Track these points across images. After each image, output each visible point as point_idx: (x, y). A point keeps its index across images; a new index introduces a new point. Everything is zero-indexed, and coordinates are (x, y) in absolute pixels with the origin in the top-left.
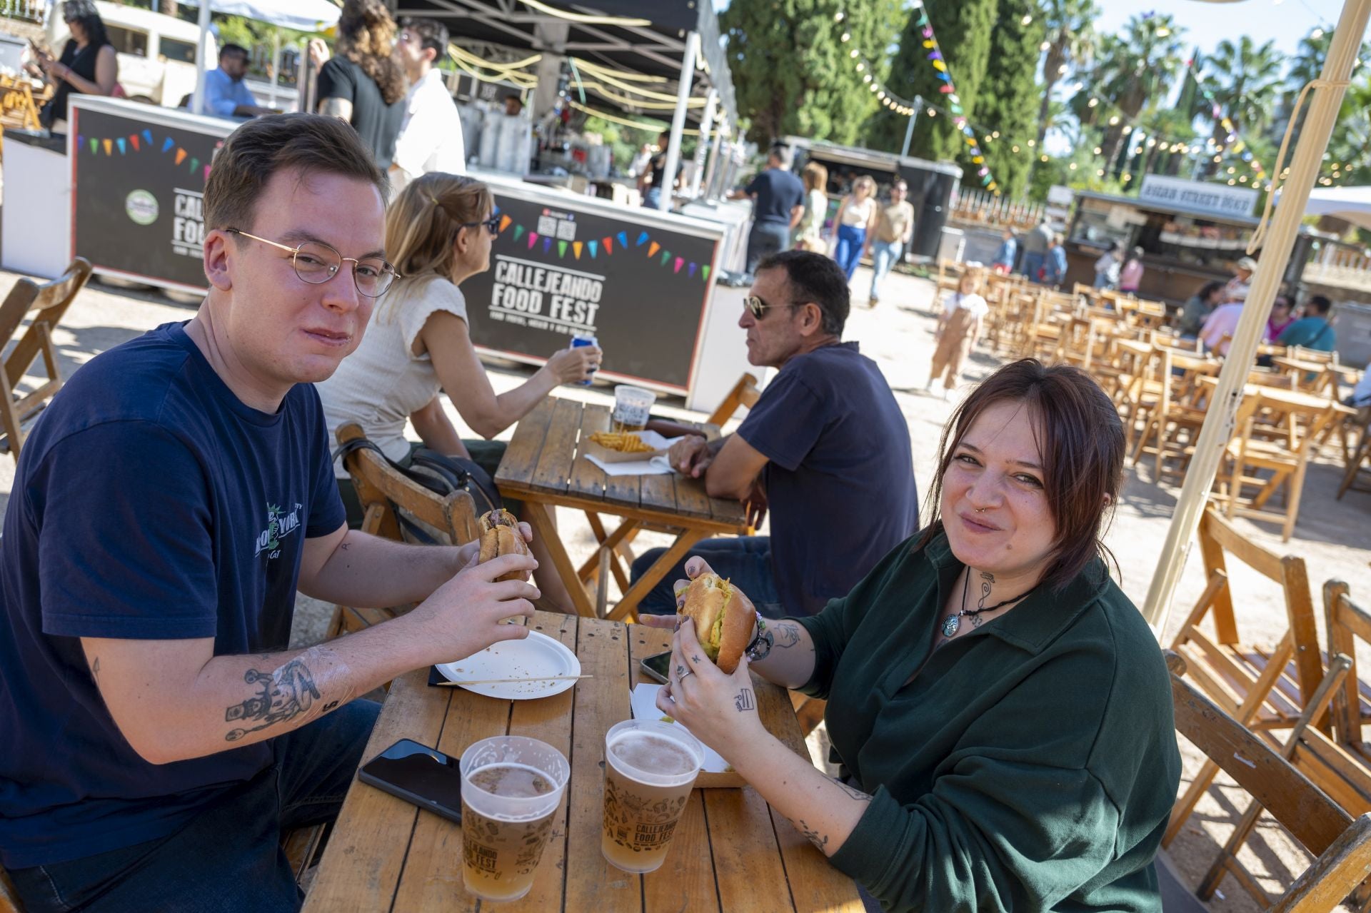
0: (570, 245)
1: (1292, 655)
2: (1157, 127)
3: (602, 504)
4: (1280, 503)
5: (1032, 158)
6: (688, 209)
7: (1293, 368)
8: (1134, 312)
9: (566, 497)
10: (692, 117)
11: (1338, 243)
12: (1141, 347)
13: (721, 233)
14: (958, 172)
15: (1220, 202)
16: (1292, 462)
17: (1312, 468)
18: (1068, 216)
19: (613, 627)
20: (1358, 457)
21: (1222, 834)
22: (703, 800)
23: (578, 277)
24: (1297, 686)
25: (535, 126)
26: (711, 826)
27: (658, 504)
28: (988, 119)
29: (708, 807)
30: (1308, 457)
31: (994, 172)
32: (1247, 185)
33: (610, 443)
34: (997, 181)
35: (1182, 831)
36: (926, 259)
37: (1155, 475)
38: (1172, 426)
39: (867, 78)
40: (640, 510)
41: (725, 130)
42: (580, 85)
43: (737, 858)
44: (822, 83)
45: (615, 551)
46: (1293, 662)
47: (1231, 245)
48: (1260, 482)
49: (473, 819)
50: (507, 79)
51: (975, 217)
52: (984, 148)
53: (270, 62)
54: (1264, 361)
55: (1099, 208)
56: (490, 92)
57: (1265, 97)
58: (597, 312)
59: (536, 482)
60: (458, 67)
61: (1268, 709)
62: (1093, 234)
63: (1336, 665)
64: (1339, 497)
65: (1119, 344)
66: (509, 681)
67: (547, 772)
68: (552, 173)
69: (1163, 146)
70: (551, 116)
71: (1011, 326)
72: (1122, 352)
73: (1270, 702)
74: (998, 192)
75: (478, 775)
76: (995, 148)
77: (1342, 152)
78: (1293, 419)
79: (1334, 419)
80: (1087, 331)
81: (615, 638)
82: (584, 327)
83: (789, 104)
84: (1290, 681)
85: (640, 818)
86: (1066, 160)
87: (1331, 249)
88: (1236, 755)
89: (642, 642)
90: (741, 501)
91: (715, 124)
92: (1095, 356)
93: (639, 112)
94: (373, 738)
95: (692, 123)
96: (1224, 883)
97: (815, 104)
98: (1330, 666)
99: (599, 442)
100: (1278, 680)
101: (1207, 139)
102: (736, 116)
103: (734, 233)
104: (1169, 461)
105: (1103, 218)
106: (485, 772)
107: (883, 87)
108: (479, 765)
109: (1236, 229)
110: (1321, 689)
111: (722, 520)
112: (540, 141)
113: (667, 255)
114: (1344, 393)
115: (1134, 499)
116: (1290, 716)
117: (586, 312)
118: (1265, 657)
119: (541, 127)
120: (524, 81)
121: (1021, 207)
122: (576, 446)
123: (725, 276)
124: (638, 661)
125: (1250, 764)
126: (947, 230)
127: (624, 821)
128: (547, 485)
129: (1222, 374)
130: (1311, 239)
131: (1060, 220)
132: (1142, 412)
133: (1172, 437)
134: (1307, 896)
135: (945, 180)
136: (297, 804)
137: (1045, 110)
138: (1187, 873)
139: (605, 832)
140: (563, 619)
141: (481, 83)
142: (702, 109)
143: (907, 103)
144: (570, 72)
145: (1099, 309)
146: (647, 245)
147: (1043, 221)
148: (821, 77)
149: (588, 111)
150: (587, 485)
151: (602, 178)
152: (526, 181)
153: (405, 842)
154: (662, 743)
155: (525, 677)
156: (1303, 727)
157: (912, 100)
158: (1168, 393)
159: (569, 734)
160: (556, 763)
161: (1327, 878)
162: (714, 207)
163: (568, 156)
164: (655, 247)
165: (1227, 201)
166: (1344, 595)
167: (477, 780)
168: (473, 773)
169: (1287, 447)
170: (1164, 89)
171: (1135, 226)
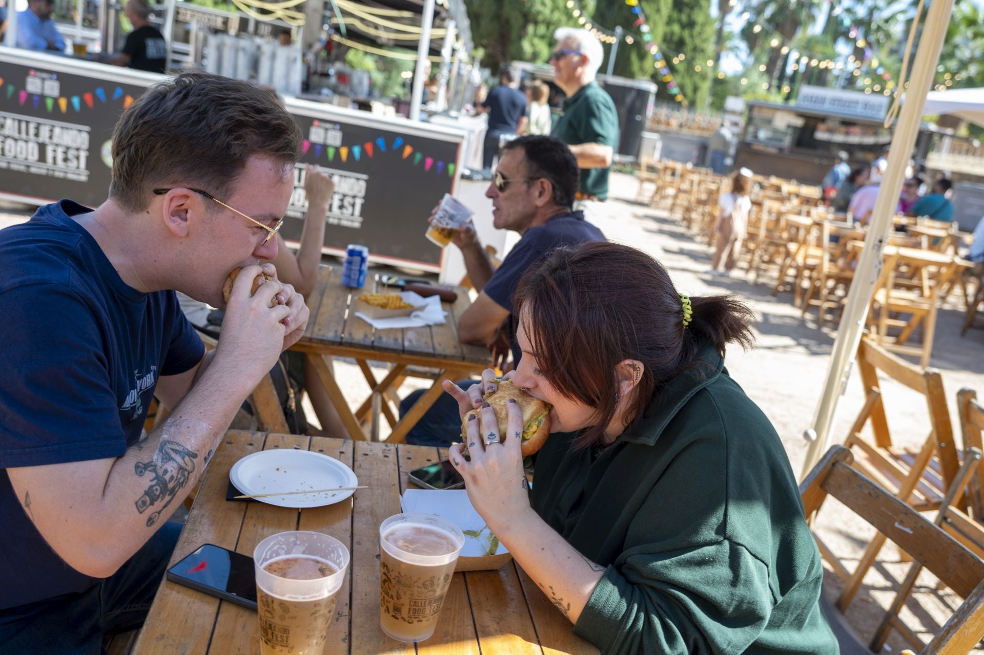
0: (337, 150)
1: (935, 452)
2: (808, 48)
3: (372, 352)
4: (918, 339)
5: (710, 75)
6: (435, 119)
7: (922, 234)
8: (797, 195)
9: (341, 348)
10: (435, 46)
11: (953, 137)
12: (804, 221)
13: (462, 137)
14: (653, 88)
15: (860, 106)
16: (926, 306)
17: (941, 313)
18: (742, 121)
19: (384, 447)
20: (976, 302)
21: (886, 600)
22: (466, 582)
23: (345, 177)
24: (940, 478)
25: (304, 55)
26: (473, 601)
27: (419, 350)
28: (674, 45)
29: (470, 587)
30: (938, 304)
31: (682, 88)
32: (881, 92)
33: (376, 302)
34: (685, 95)
35: (855, 599)
36: (629, 159)
37: (820, 323)
38: (831, 283)
39: (576, 13)
40: (404, 356)
41: (463, 55)
42: (341, 21)
43: (495, 626)
44: (540, 18)
45: (385, 395)
46: (936, 459)
47: (869, 140)
48: (901, 323)
49: (267, 601)
50: (279, 19)
51: (668, 124)
52: (672, 68)
53: (75, 8)
54: (900, 228)
55: (766, 114)
56: (265, 30)
57: (892, 23)
58: (363, 206)
59: (315, 336)
60: (238, 9)
61: (918, 496)
62: (763, 134)
63: (970, 457)
64: (963, 333)
65: (787, 221)
66: (297, 493)
67: (330, 560)
68: (320, 93)
69: (814, 63)
70: (318, 46)
71: (700, 209)
72: (790, 226)
73: (919, 490)
74: (685, 103)
75: (270, 565)
76: (681, 68)
77: (953, 64)
78: (925, 273)
79: (956, 272)
80: (761, 211)
81: (386, 456)
82: (352, 218)
83: (514, 35)
84: (934, 472)
85: (412, 594)
86: (738, 78)
87: (947, 142)
88: (897, 525)
89: (409, 458)
90: (488, 346)
91: (454, 51)
92: (769, 230)
93: (391, 43)
94: (179, 545)
95: (434, 51)
96: (890, 638)
97: (535, 35)
98: (965, 459)
99: (367, 301)
100: (924, 473)
101: (847, 57)
102: (471, 45)
103: (473, 138)
104: (830, 311)
105: (769, 122)
106: (276, 563)
107: (590, 20)
108: (271, 557)
109: (873, 127)
110: (959, 476)
111: (472, 361)
112: (309, 68)
113: (418, 156)
114: (963, 252)
115: (804, 341)
116: (935, 500)
117: (353, 205)
118: (913, 456)
119: (311, 57)
120: (294, 18)
121: (704, 116)
122: (348, 307)
123: (467, 172)
124: (406, 473)
125: (908, 530)
126: (646, 135)
127: (399, 598)
128: (324, 338)
129: (867, 238)
130: (931, 134)
131: (735, 124)
132: (807, 273)
133: (832, 291)
134: (958, 631)
135: (642, 95)
136: (117, 612)
137: (720, 38)
138: (861, 632)
139: (383, 609)
140: (342, 442)
141: (258, 23)
142: (442, 39)
143: (610, 32)
144: (331, 9)
145: (770, 193)
146: (402, 148)
147: (722, 125)
148: (539, 13)
149: (349, 43)
150: (358, 336)
151: (362, 97)
152: (298, 98)
153: (210, 628)
154: (428, 532)
155: (310, 489)
156: (946, 508)
157: (613, 30)
158: (827, 257)
159: (349, 534)
160: (338, 552)
161: (974, 615)
162: (456, 118)
163: (333, 80)
164: (408, 150)
165: (866, 105)
166: (973, 401)
167: (270, 568)
168: (265, 564)
169: (922, 295)
170: (812, 18)
171: (795, 128)
